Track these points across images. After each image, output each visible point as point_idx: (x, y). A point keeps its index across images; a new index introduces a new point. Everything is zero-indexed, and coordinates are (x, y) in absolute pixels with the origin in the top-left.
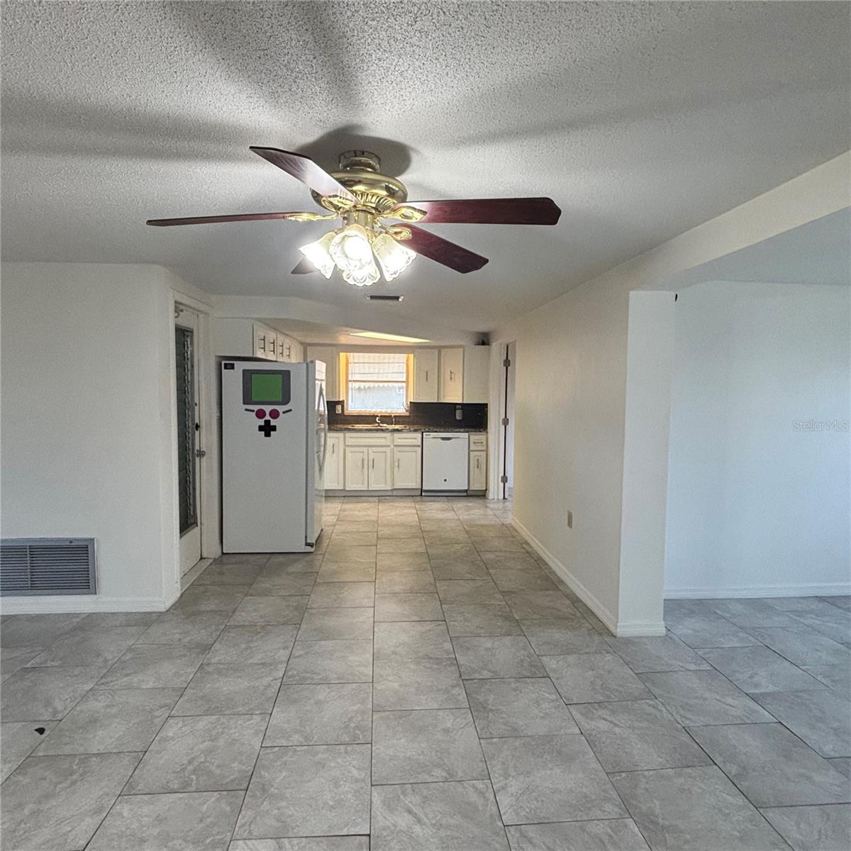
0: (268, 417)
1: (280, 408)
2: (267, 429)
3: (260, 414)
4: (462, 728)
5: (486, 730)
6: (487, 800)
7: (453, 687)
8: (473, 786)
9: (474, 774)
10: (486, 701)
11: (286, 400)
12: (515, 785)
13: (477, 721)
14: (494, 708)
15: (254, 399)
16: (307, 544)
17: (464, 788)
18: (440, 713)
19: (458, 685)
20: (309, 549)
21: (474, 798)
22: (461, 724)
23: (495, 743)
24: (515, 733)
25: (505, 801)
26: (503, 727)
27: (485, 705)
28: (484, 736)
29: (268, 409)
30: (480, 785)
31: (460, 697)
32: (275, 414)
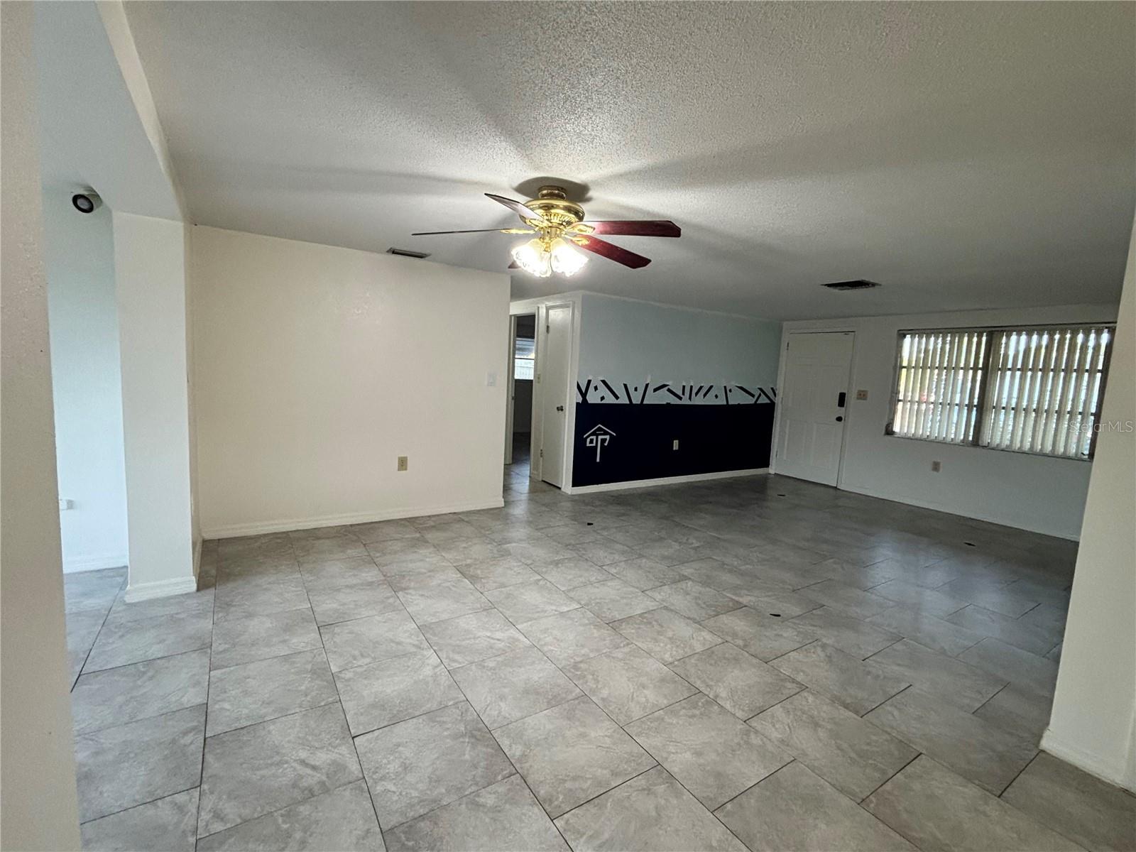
4: (488, 706)
5: (464, 710)
6: (448, 657)
7: (524, 755)
8: (460, 663)
9: (462, 671)
10: (474, 747)
12: (428, 671)
13: (475, 717)
14: (461, 740)
17: (466, 660)
18: (519, 715)
19: (519, 760)
21: (457, 657)
22: (491, 709)
23: (450, 700)
24: (431, 716)
25: (434, 660)
26: (444, 719)
27: (473, 740)
28: (463, 703)
30: (456, 665)
31: (507, 742)
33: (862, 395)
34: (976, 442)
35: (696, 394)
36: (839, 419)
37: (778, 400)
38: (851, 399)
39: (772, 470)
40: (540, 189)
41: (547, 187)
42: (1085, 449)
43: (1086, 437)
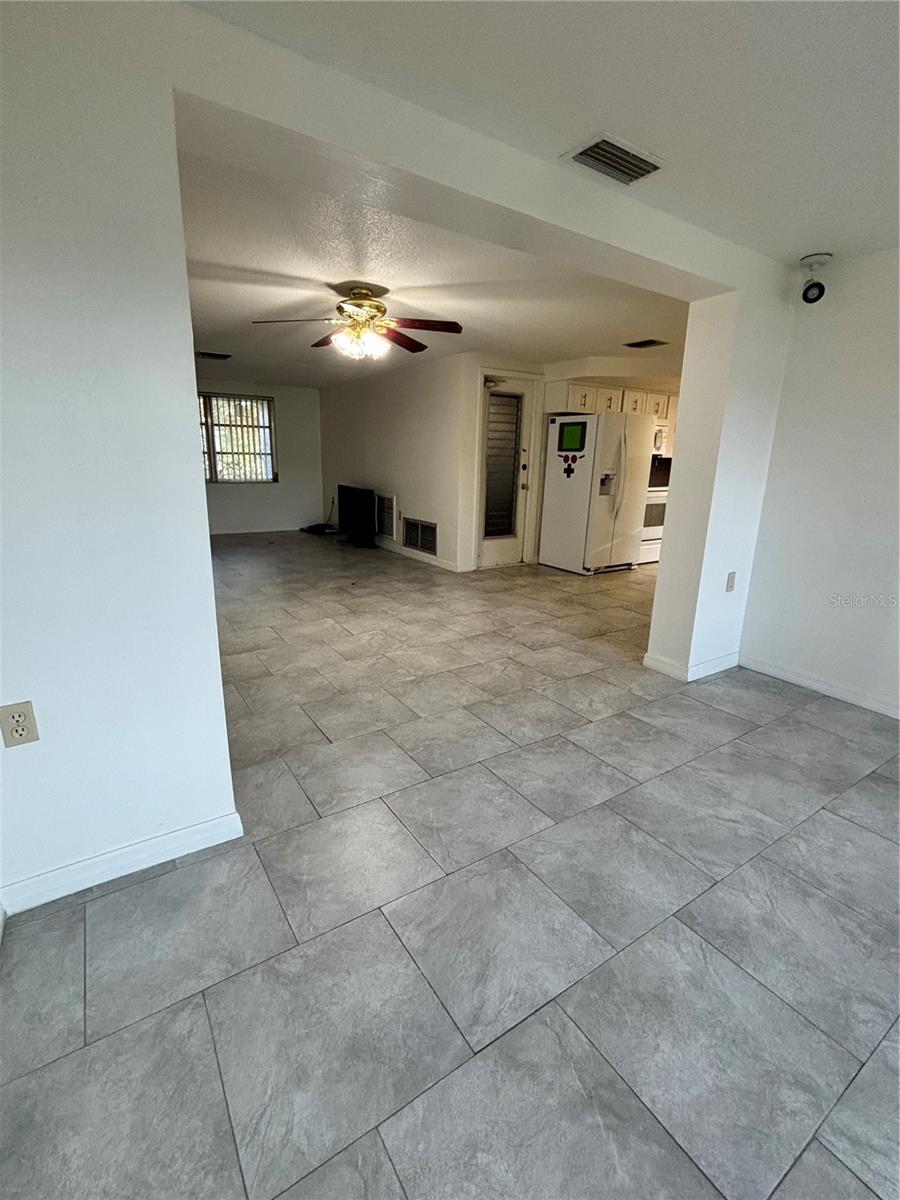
0: (570, 462)
1: (578, 454)
2: (569, 471)
3: (566, 459)
11: (581, 448)
15: (565, 447)
16: (584, 568)
20: (584, 572)
29: (570, 454)
32: (574, 459)
34: (213, 480)
40: (352, 289)
41: (357, 288)
42: (271, 477)
43: (270, 469)
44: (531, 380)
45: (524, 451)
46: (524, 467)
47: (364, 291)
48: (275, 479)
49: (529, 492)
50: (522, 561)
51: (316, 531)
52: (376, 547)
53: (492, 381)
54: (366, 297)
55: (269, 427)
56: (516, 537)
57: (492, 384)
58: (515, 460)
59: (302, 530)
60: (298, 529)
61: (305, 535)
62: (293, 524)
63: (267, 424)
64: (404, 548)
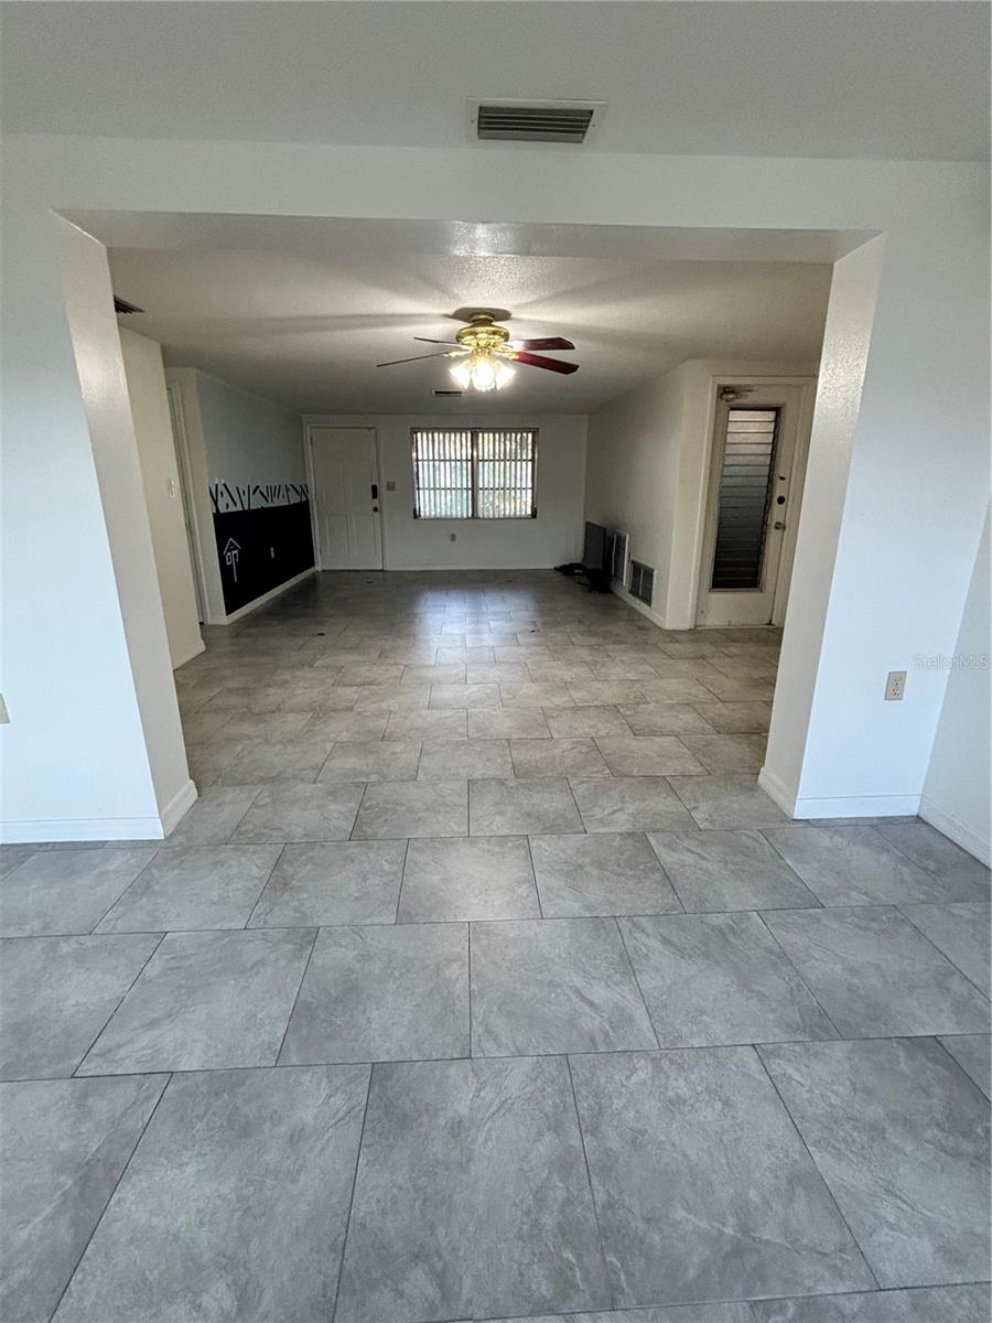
33: (391, 487)
34: (474, 516)
35: (254, 493)
36: (375, 510)
37: (312, 497)
38: (383, 490)
39: (319, 567)
40: (471, 316)
41: (474, 314)
42: (529, 512)
43: (529, 504)
44: (796, 386)
45: (782, 479)
46: (781, 500)
47: (482, 317)
48: (534, 515)
49: (786, 533)
50: (770, 623)
51: (566, 570)
52: (611, 592)
53: (733, 392)
54: (487, 322)
55: (533, 460)
56: (761, 591)
57: (731, 396)
58: (768, 492)
59: (556, 569)
60: (552, 567)
61: (559, 577)
62: (549, 562)
63: (530, 457)
64: (630, 596)
